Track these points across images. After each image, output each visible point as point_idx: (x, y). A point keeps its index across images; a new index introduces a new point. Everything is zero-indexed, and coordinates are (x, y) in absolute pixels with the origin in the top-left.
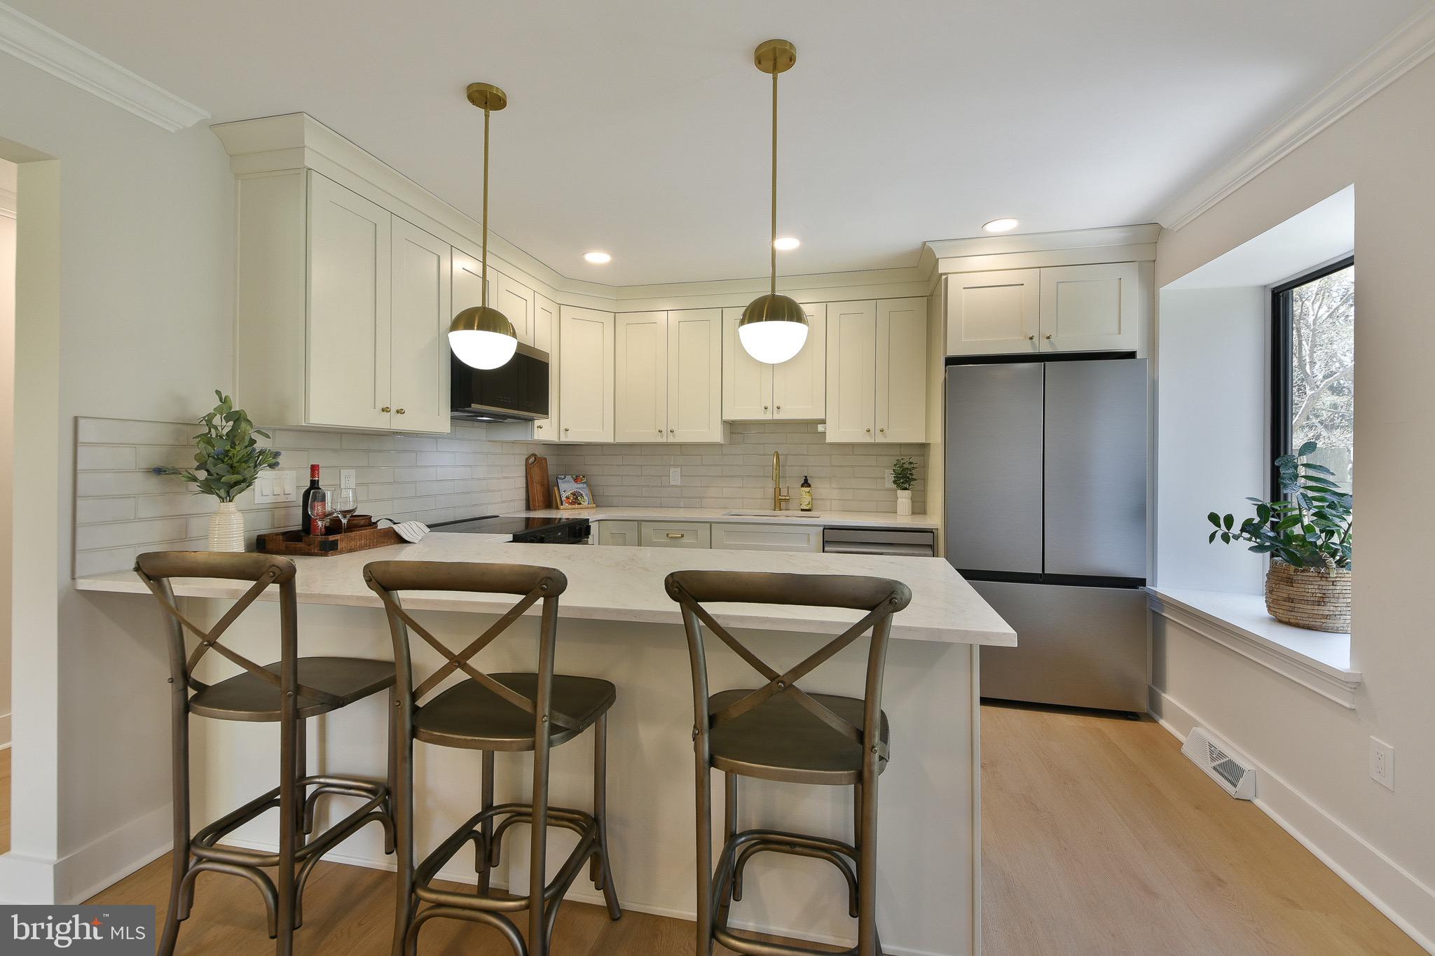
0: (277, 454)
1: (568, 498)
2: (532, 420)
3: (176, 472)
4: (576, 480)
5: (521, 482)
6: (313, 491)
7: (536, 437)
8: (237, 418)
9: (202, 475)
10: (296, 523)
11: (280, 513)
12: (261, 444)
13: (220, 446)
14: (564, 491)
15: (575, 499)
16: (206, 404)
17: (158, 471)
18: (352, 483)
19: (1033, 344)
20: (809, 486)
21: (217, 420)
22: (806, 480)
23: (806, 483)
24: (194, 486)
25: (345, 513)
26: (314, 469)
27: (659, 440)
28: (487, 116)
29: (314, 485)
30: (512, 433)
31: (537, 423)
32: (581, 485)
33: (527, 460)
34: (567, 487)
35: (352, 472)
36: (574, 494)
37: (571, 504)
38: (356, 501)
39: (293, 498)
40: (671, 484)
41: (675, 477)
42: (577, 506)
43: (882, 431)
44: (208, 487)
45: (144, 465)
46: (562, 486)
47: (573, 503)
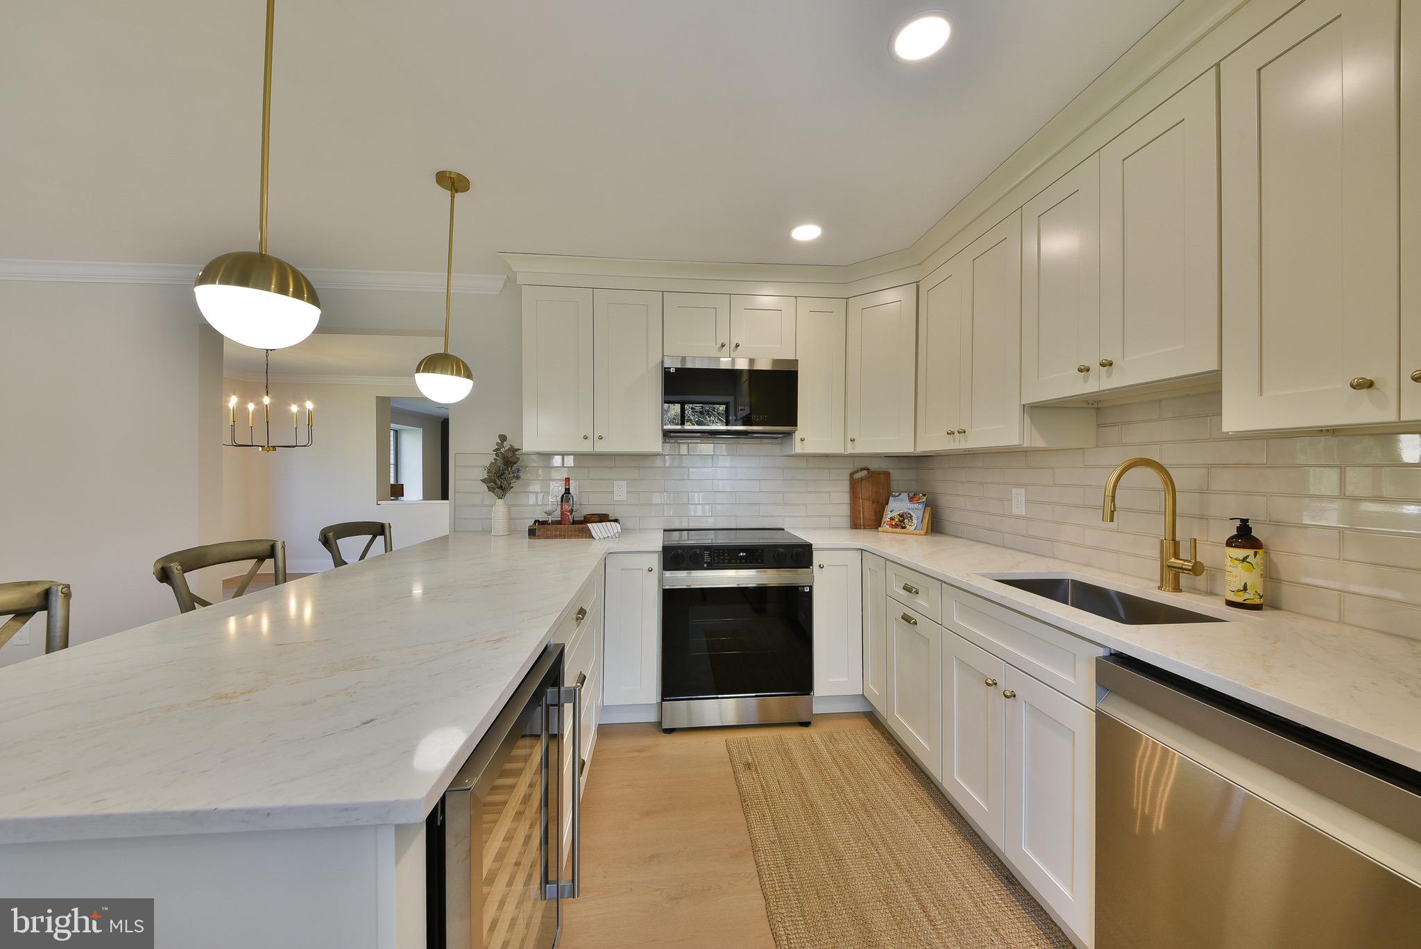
1: (892, 519)
4: (911, 499)
6: (565, 496)
14: (891, 512)
18: (624, 491)
22: (1243, 530)
23: (1241, 537)
26: (567, 480)
28: (453, 197)
29: (567, 491)
31: (798, 436)
32: (916, 506)
33: (852, 475)
34: (896, 507)
36: (901, 515)
37: (892, 526)
40: (1014, 512)
42: (898, 530)
46: (894, 504)
47: (896, 526)
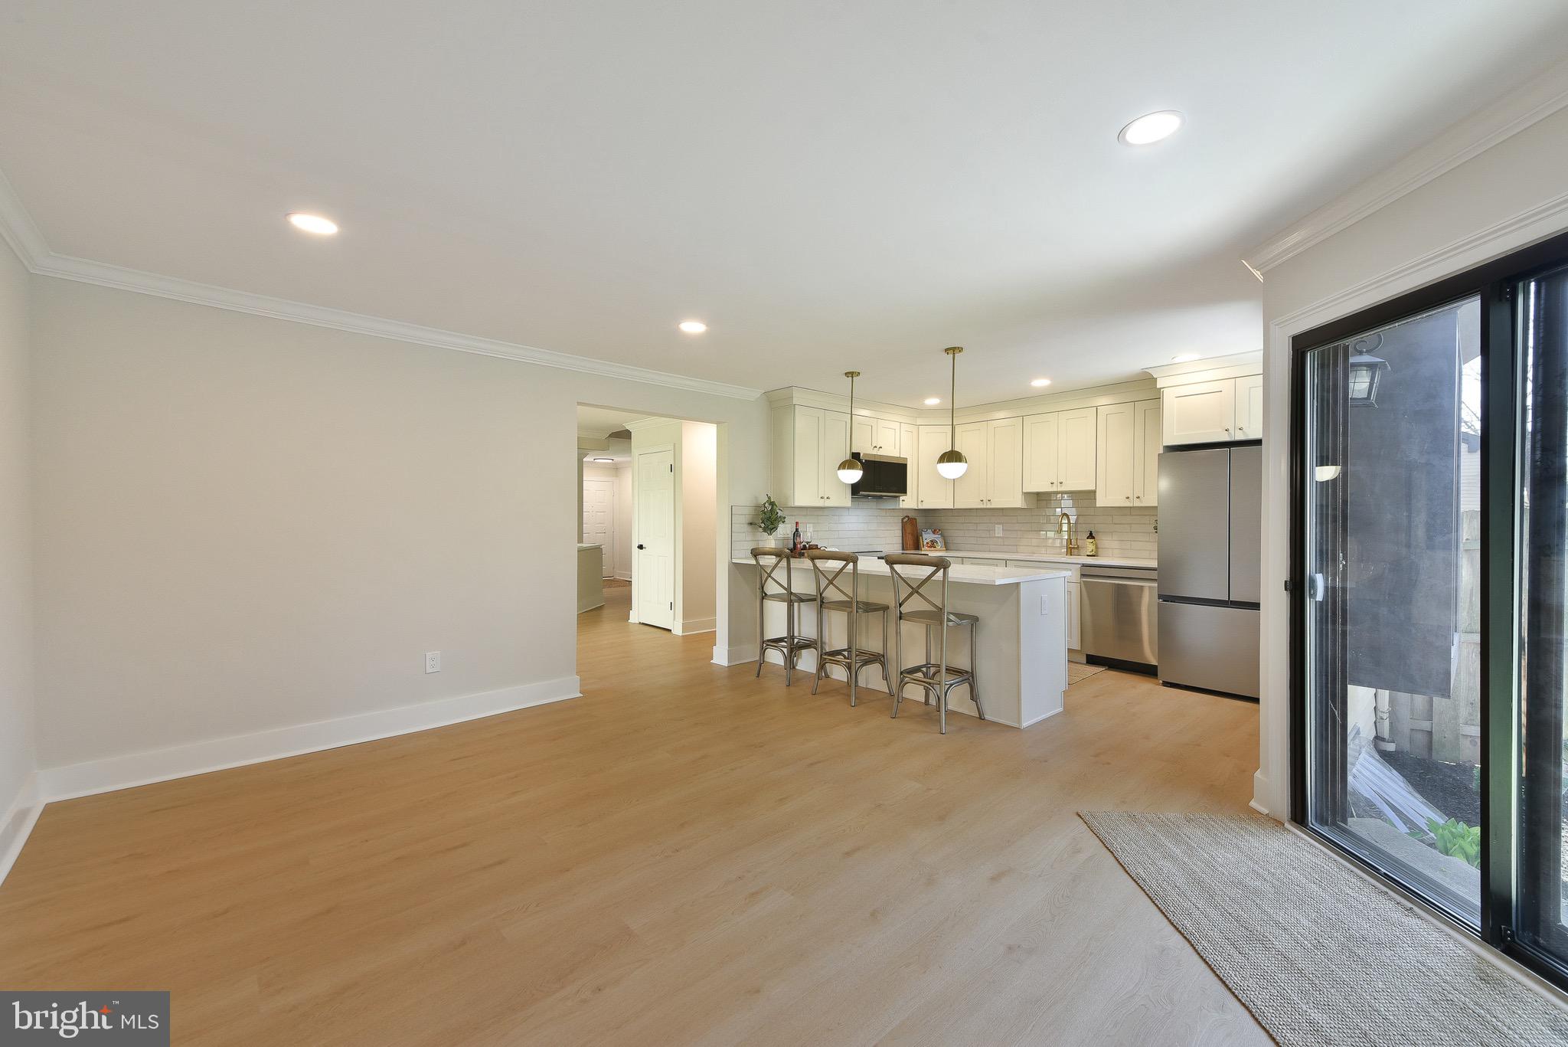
0: (785, 518)
1: (927, 543)
2: (899, 497)
3: (756, 524)
4: (934, 533)
5: (899, 533)
6: (796, 533)
7: (901, 506)
8: (772, 504)
9: (763, 525)
10: (791, 546)
11: (786, 542)
12: (780, 513)
13: (768, 515)
14: (926, 540)
15: (933, 544)
16: (763, 500)
17: (751, 524)
18: (811, 530)
19: (1230, 434)
20: (1094, 538)
21: (767, 505)
22: (1091, 534)
23: (1091, 536)
24: (761, 530)
25: (808, 543)
26: (797, 523)
27: (981, 506)
29: (797, 530)
30: (889, 505)
31: (901, 498)
32: (937, 536)
33: (903, 519)
34: (927, 537)
35: (811, 525)
36: (932, 541)
37: (928, 547)
38: (811, 537)
39: (790, 536)
40: (996, 535)
41: (999, 531)
42: (933, 549)
43: (1138, 498)
44: (765, 530)
45: (747, 522)
46: (925, 536)
47: (930, 547)
